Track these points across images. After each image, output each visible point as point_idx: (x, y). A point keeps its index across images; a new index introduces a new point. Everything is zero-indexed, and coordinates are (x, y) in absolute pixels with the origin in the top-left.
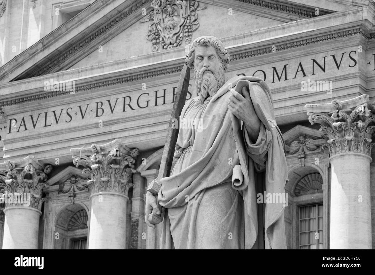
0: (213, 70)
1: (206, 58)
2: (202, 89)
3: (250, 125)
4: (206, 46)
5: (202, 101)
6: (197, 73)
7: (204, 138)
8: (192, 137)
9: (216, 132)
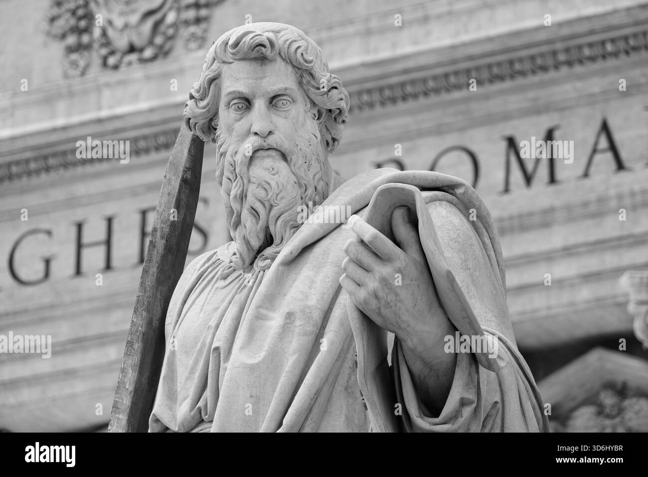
0: (286, 146)
1: (260, 105)
2: (246, 215)
3: (420, 349)
4: (263, 60)
5: (248, 262)
6: (228, 157)
7: (251, 396)
8: (208, 393)
9: (297, 372)
